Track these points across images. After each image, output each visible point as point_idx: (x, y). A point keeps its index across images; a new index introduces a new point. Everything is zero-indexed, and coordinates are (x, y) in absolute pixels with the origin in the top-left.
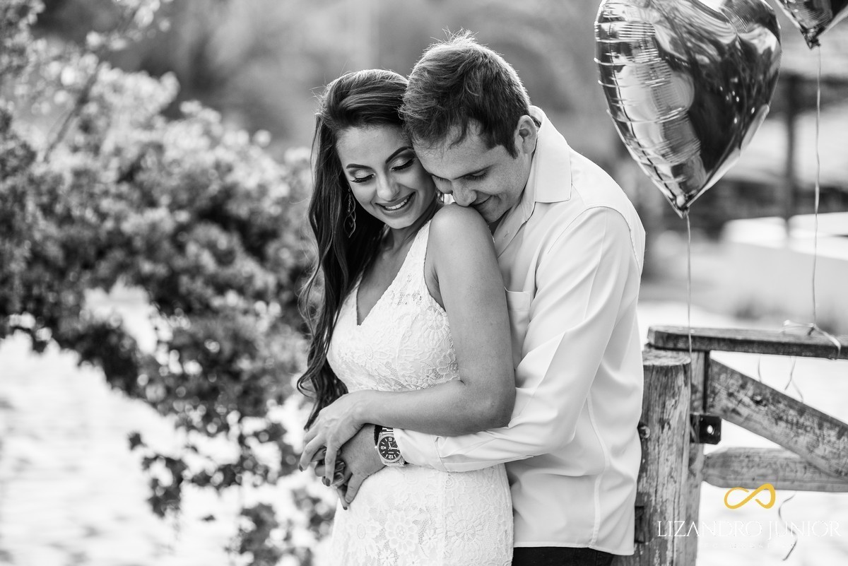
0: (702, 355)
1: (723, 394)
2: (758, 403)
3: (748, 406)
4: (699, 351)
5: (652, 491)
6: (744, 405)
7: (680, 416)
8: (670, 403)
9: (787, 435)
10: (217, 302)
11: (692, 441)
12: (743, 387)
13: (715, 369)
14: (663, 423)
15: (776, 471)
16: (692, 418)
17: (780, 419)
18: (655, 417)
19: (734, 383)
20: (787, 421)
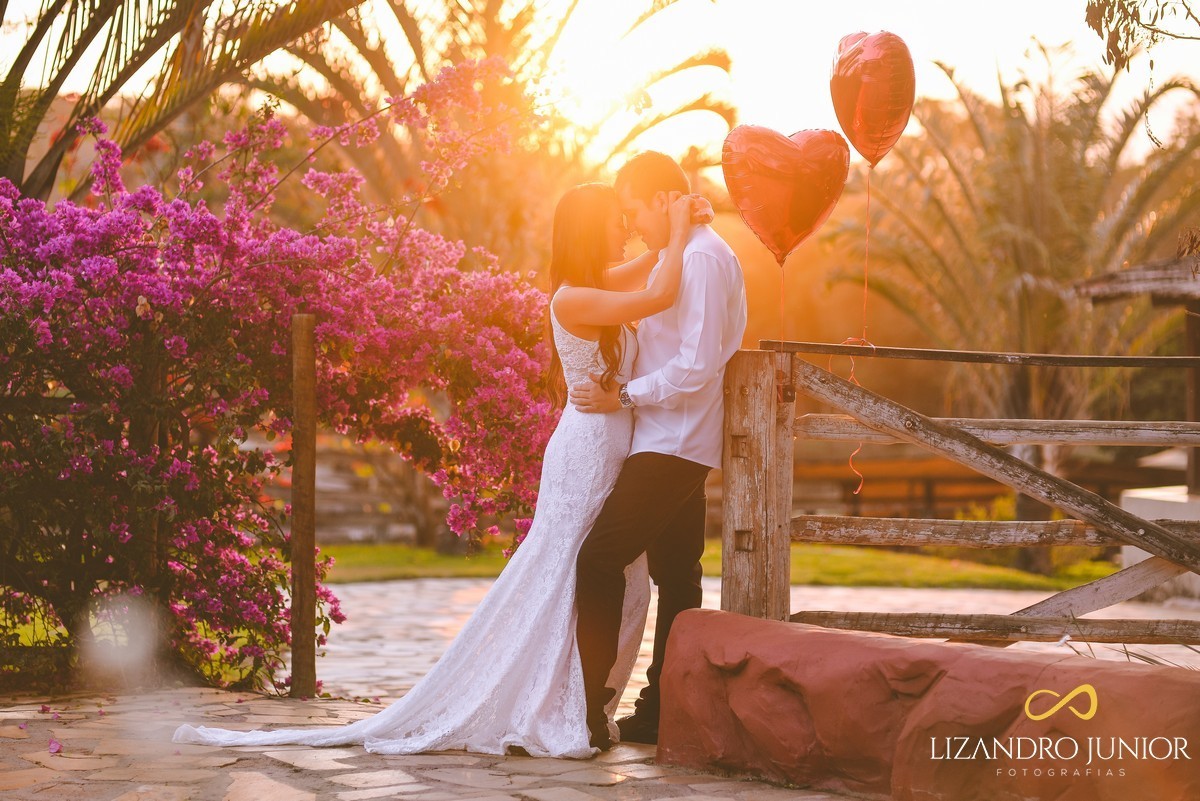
0: (789, 355)
1: (801, 377)
2: (823, 382)
3: (817, 384)
4: (787, 352)
5: (751, 426)
6: (814, 383)
7: (768, 383)
8: (761, 373)
9: (842, 402)
10: (497, 374)
11: (778, 401)
12: (814, 373)
13: (796, 362)
14: (756, 385)
15: (838, 427)
16: (778, 387)
17: (838, 392)
18: (752, 382)
19: (808, 370)
20: (842, 394)
